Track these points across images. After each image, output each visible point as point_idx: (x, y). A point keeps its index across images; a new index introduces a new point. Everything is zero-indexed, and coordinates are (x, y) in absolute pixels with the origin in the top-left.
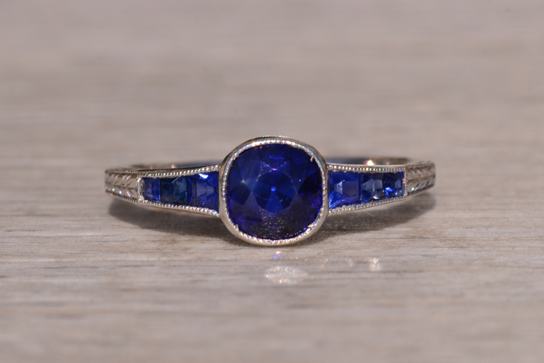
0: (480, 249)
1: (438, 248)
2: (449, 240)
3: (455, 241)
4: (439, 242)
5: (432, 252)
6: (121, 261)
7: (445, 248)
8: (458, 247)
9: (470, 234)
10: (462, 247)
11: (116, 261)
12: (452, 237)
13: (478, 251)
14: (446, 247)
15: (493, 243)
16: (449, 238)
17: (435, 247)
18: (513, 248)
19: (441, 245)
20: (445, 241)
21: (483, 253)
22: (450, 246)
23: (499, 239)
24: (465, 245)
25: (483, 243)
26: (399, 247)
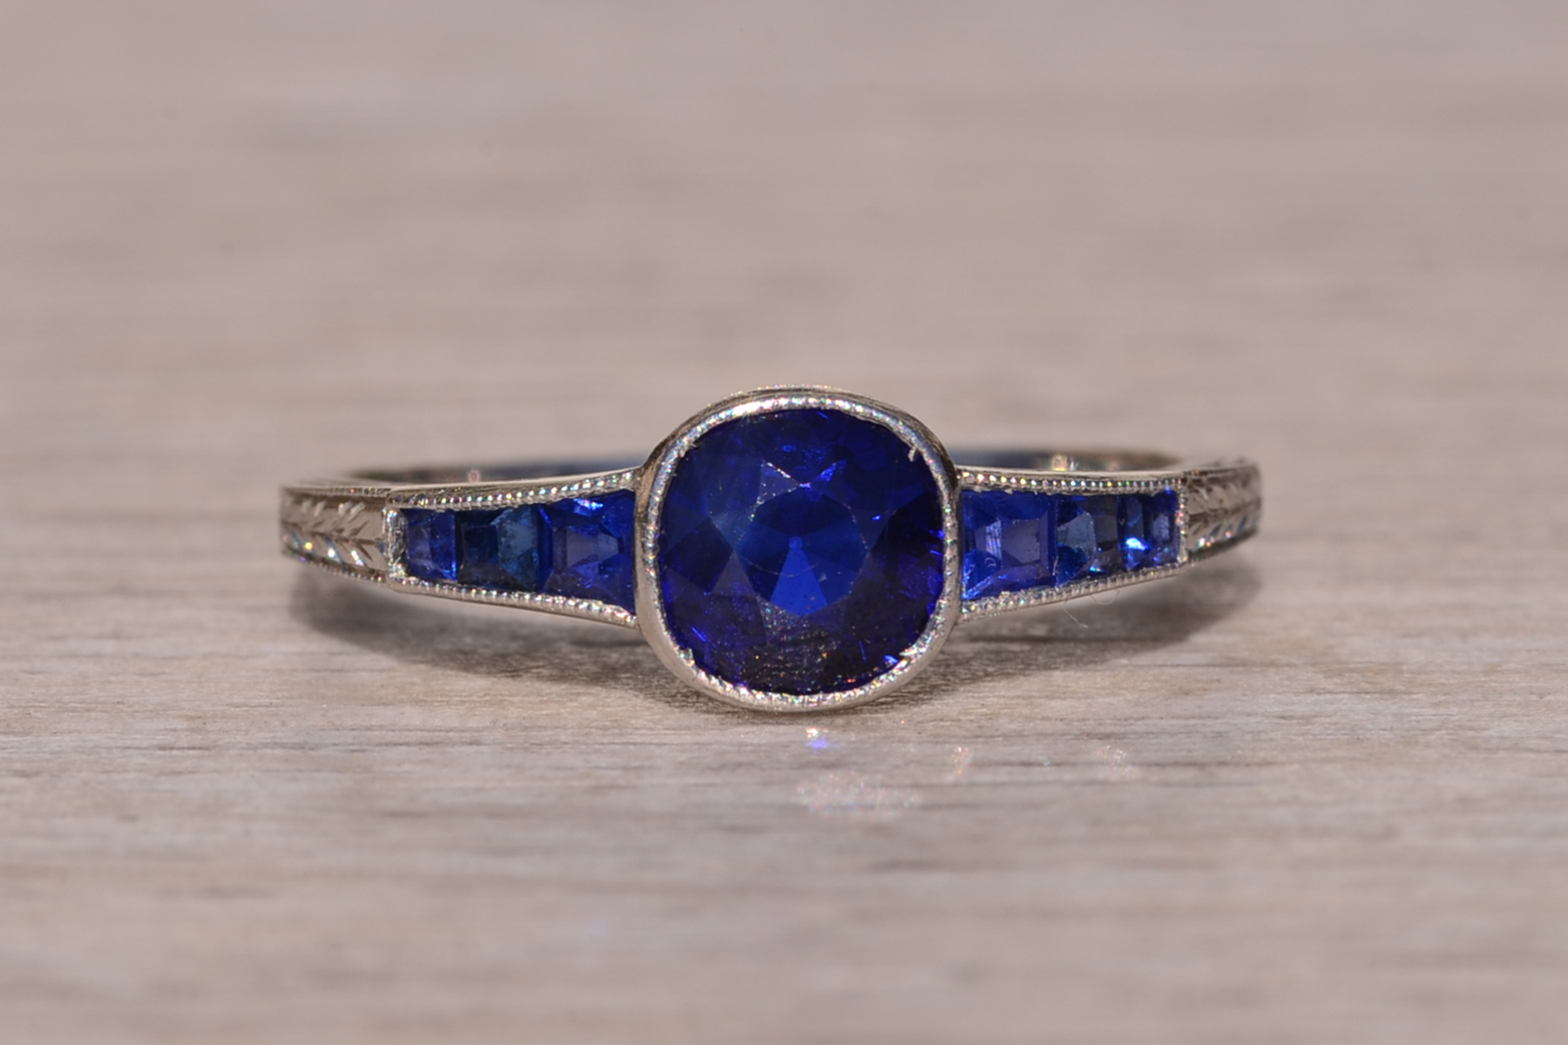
0: (1445, 698)
1: (1319, 694)
2: (1351, 671)
3: (1370, 674)
4: (1321, 676)
5: (1303, 705)
6: (381, 727)
7: (1342, 696)
8: (1381, 693)
9: (1415, 655)
10: (1392, 692)
11: (369, 728)
12: (1360, 663)
13: (1437, 705)
14: (1344, 692)
15: (1483, 679)
16: (1351, 666)
17: (1311, 691)
18: (1541, 696)
19: (1329, 684)
20: (1340, 673)
21: (1454, 710)
22: (1355, 690)
23: (1499, 669)
24: (1400, 687)
25: (1451, 682)
26: (1205, 690)
